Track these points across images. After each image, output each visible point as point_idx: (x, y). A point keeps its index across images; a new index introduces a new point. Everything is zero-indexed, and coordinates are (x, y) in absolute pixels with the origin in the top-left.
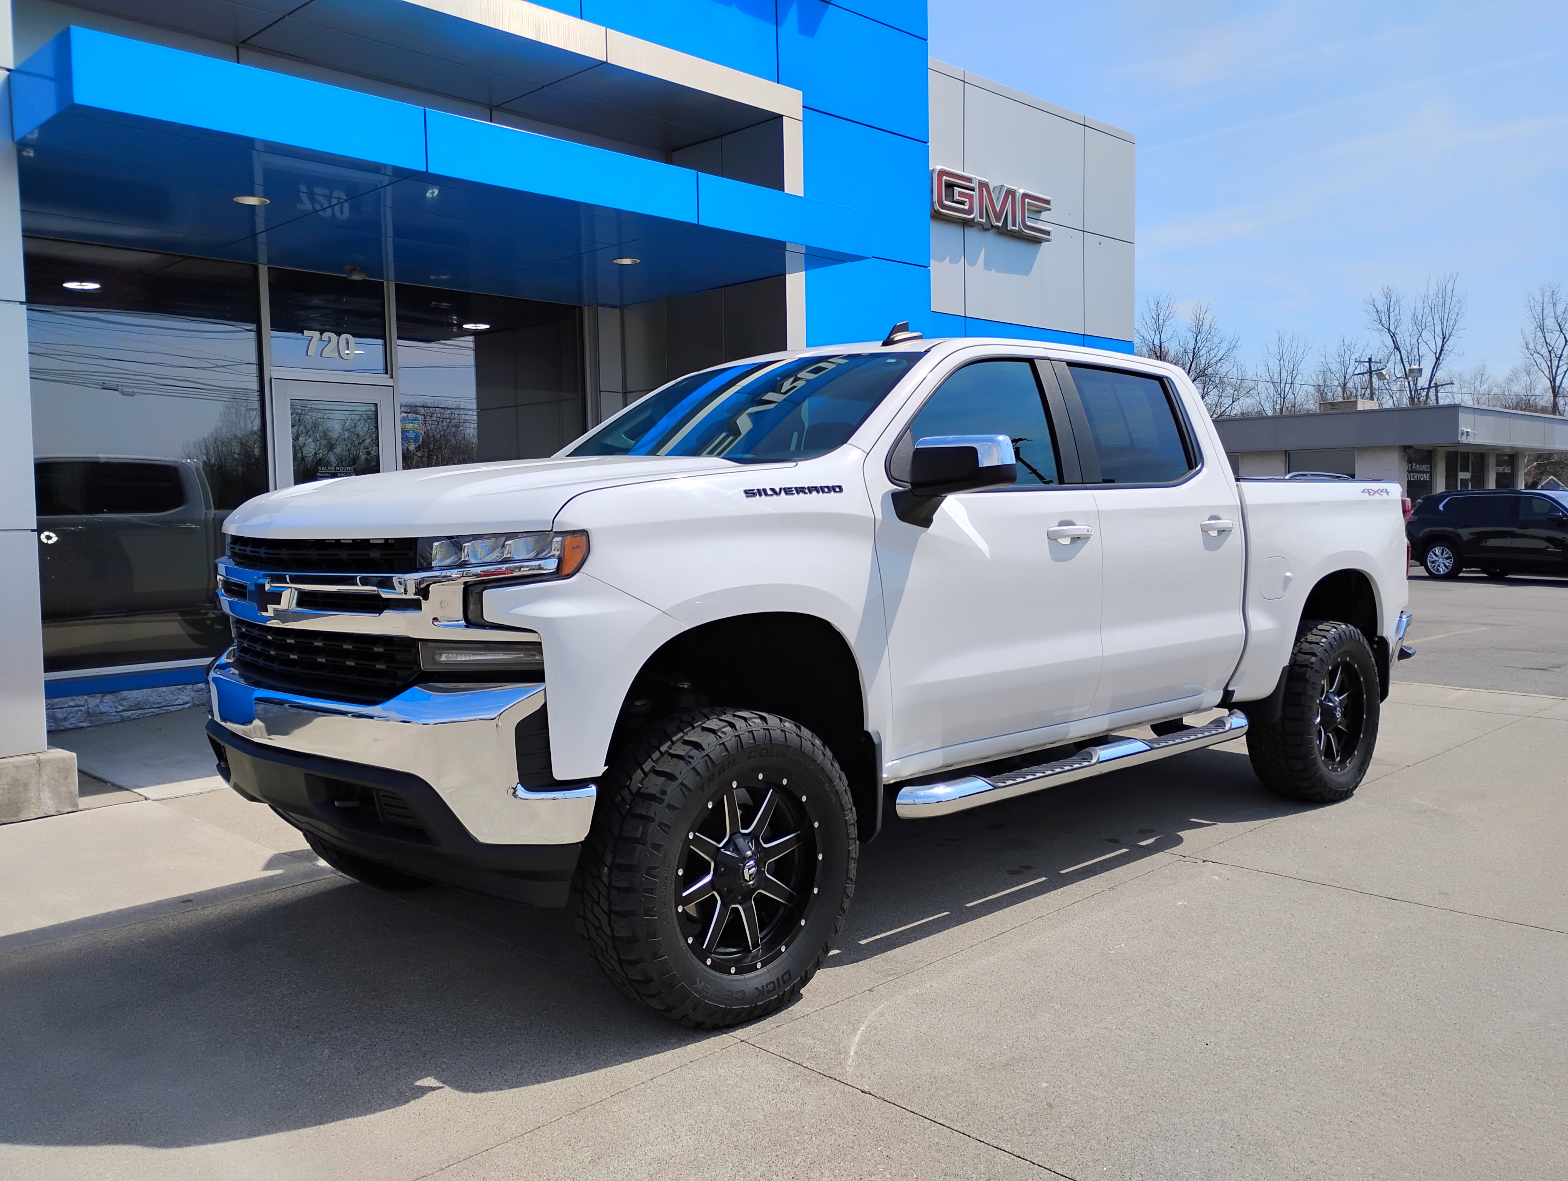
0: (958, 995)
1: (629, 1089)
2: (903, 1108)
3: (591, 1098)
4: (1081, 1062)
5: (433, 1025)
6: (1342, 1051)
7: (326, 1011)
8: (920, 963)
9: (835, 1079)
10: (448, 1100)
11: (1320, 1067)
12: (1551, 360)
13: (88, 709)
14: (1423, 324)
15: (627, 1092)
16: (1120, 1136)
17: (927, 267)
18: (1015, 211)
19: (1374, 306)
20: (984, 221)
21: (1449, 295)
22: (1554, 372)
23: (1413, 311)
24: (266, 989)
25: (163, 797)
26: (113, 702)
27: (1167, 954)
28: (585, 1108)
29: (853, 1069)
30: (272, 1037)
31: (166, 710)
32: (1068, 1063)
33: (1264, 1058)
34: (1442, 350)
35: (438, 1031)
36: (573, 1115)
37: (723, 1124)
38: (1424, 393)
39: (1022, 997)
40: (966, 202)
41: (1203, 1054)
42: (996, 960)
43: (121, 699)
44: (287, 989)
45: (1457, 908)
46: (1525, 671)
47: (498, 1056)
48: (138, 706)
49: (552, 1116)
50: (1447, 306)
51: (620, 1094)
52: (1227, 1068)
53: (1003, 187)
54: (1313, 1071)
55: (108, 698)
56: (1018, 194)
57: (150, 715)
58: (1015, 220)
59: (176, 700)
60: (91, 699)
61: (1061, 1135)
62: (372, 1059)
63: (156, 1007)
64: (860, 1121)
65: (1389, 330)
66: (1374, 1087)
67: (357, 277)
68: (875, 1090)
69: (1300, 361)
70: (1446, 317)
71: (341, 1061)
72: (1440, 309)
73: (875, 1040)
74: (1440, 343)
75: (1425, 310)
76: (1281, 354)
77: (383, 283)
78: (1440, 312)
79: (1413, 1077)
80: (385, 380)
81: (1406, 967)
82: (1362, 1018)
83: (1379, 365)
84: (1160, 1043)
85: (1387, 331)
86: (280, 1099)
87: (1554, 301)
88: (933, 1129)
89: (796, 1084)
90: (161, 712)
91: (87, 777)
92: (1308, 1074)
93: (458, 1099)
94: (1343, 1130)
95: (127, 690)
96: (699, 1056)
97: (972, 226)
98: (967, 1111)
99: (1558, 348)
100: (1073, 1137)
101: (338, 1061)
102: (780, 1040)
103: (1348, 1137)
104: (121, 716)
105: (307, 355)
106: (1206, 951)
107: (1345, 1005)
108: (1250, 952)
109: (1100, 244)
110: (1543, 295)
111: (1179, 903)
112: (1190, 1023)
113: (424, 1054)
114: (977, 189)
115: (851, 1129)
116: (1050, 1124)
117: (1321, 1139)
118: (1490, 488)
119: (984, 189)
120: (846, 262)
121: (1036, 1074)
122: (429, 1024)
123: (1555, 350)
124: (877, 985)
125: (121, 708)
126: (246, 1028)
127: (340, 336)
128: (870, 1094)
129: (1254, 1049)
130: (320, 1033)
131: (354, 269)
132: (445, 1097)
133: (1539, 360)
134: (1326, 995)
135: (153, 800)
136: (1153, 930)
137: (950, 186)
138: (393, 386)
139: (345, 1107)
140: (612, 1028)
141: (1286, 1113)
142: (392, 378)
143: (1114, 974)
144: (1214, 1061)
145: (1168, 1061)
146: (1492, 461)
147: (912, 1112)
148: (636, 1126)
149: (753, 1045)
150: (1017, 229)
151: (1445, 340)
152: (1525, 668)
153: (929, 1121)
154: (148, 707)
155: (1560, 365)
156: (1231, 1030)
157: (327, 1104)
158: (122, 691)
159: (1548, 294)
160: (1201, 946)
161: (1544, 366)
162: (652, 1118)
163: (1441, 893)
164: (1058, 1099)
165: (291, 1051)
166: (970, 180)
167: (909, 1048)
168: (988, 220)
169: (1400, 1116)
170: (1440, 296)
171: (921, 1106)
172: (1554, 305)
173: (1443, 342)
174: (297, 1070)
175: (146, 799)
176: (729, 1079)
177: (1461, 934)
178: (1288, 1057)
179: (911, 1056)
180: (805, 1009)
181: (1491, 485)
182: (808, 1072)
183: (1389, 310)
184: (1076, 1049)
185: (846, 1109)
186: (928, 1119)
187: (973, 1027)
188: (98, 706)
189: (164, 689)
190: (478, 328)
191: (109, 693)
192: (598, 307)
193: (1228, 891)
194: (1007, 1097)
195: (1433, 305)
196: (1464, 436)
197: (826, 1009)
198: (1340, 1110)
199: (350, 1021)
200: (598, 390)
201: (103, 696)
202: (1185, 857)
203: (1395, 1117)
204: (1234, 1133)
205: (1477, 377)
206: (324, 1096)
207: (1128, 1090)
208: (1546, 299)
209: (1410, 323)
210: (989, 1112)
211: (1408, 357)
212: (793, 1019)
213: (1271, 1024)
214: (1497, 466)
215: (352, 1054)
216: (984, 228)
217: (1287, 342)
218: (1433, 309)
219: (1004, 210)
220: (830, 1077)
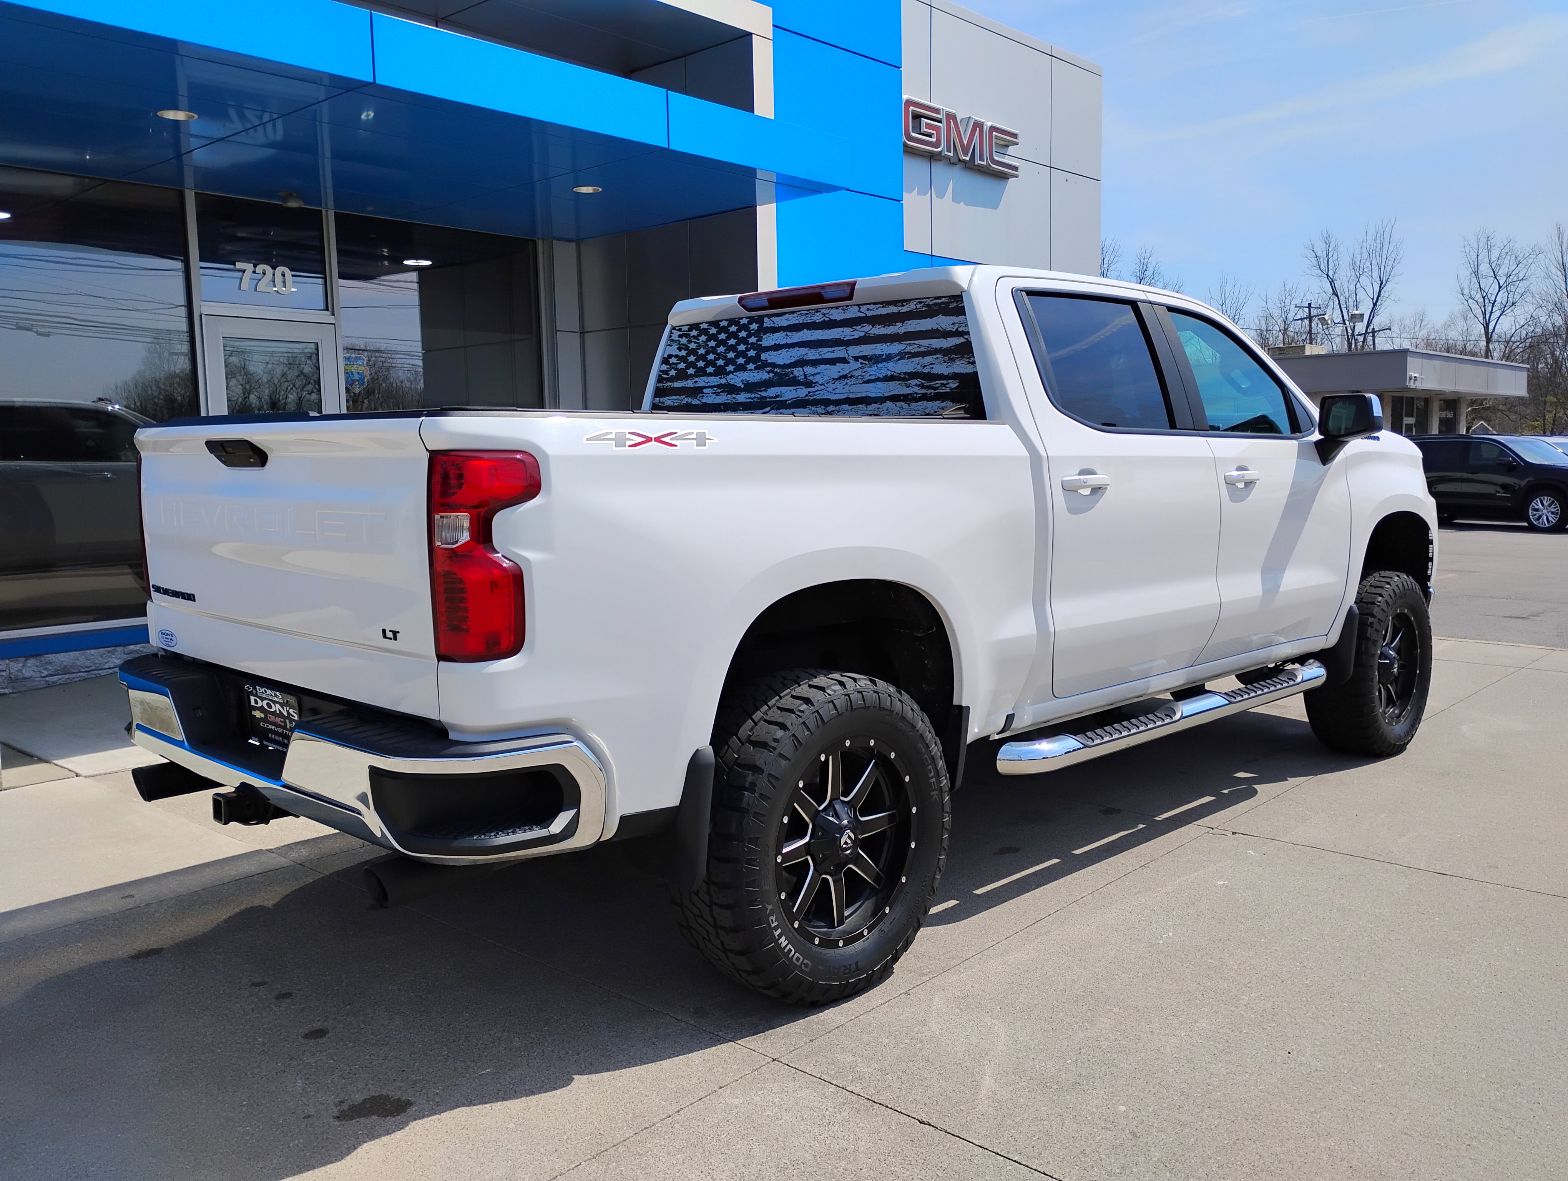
0: (1004, 997)
1: (654, 1124)
2: (970, 1142)
3: (612, 1137)
4: (1156, 1078)
5: (420, 1046)
6: (1436, 1057)
7: (295, 1031)
8: (955, 959)
9: (887, 1107)
10: (446, 1143)
11: (1418, 1077)
12: (1484, 306)
13: (10, 673)
14: (1361, 270)
15: (653, 1128)
16: (1220, 1172)
17: (899, 201)
18: (983, 144)
19: (1313, 251)
20: (951, 154)
21: (1387, 240)
22: (1487, 318)
23: (1351, 257)
24: (224, 1005)
25: (96, 773)
26: (36, 666)
27: (1221, 943)
28: (606, 1150)
29: (904, 1093)
30: (235, 1065)
31: (95, 674)
32: (1142, 1080)
33: (1355, 1068)
34: (1379, 295)
35: (426, 1054)
36: (594, 1160)
37: (768, 1167)
38: (1361, 339)
39: (1075, 999)
40: (934, 134)
41: (1288, 1065)
42: (1037, 954)
43: (46, 663)
44: (248, 1004)
45: (1511, 883)
46: (1506, 619)
47: (499, 1085)
48: (65, 671)
49: (569, 1162)
50: (1385, 251)
51: (644, 1131)
52: (1318, 1082)
53: (971, 119)
54: (1412, 1083)
55: (31, 662)
56: (985, 127)
57: (77, 679)
58: (983, 154)
59: (106, 663)
60: (12, 663)
61: (1154, 1173)
62: (353, 1092)
63: (99, 1028)
64: (925, 1160)
65: (1328, 275)
66: (1483, 1101)
67: (293, 204)
68: (934, 1119)
69: (1242, 306)
70: (1383, 263)
71: (317, 1095)
72: (1378, 254)
73: (923, 1055)
74: (1377, 289)
75: (1363, 255)
76: (1223, 299)
77: (321, 211)
78: (1378, 258)
79: (1522, 1087)
80: (326, 317)
81: (1477, 953)
82: (1447, 1016)
83: (1319, 310)
84: (1237, 1053)
85: (1326, 276)
86: (249, 1145)
87: (1489, 247)
88: (1008, 1168)
89: (845, 1114)
90: (89, 676)
91: (11, 750)
92: (1408, 1087)
93: (457, 1141)
94: (1463, 1156)
95: (52, 653)
96: (728, 1080)
97: (940, 160)
98: (1042, 1144)
99: (1492, 294)
100: (1168, 1175)
101: (313, 1096)
102: (816, 1058)
103: (1471, 1165)
104: (46, 681)
105: (240, 289)
106: (1261, 939)
107: (1425, 1000)
108: (1308, 939)
109: (1067, 181)
110: (1478, 241)
111: (1219, 883)
112: (1265, 1027)
113: (413, 1084)
114: (944, 121)
115: (916, 1170)
116: (1139, 1158)
117: (1442, 1169)
118: (1433, 433)
119: (951, 121)
120: (821, 192)
121: (1110, 1095)
122: (416, 1045)
123: (1489, 296)
124: (912, 987)
125: (46, 673)
126: (204, 1054)
127: (275, 269)
128: (930, 1125)
129: (1341, 1057)
130: (291, 1060)
131: (290, 195)
132: (443, 1139)
133: (1474, 306)
134: (1402, 989)
135: (85, 777)
136: (1198, 915)
137: (917, 117)
138: (334, 324)
139: (326, 1155)
140: (625, 1046)
141: (1396, 1136)
142: (333, 314)
143: (1169, 969)
144: (1302, 1073)
145: (1251, 1075)
146: (1435, 406)
147: (980, 1146)
148: (669, 1172)
149: (787, 1065)
150: (984, 163)
151: (1382, 286)
152: (1505, 617)
153: (1002, 1158)
154: (75, 671)
155: (1493, 311)
156: (1311, 1034)
157: (305, 1152)
158: (46, 654)
159: (1483, 240)
160: (1255, 933)
161: (1478, 312)
162: (685, 1161)
163: (1490, 866)
164: (1140, 1126)
165: (258, 1083)
166: (937, 111)
167: (963, 1065)
168: (955, 154)
169: (1521, 1137)
170: (1378, 241)
171: (989, 1139)
172: (1489, 251)
173: (1380, 287)
174: (267, 1108)
175: (77, 776)
176: (766, 1108)
177: (1524, 913)
178: (1380, 1066)
179: (967, 1075)
180: (838, 1018)
181: (1435, 430)
182: (855, 1097)
183: (1328, 255)
184: (1148, 1061)
185: (906, 1145)
186: (1000, 1155)
187: (1028, 1037)
188: (20, 671)
189: (92, 651)
190: (419, 264)
191: (33, 656)
192: (554, 241)
193: (1268, 868)
194: (1084, 1125)
195: (1371, 251)
196: (1412, 381)
197: (861, 1017)
198: (1453, 1131)
199: (323, 1044)
200: (554, 330)
201: (26, 660)
202: (1213, 829)
203: (1515, 1138)
204: (1345, 1164)
205: (1417, 322)
206: (301, 1141)
207: (1216, 1112)
208: (1481, 245)
209: (1348, 269)
210: (1068, 1144)
211: (1346, 303)
212: (828, 1031)
213: (1353, 1025)
214: (1440, 410)
215: (330, 1086)
216: (951, 162)
217: (1229, 287)
218: (1371, 255)
219: (971, 144)
220: (880, 1104)
